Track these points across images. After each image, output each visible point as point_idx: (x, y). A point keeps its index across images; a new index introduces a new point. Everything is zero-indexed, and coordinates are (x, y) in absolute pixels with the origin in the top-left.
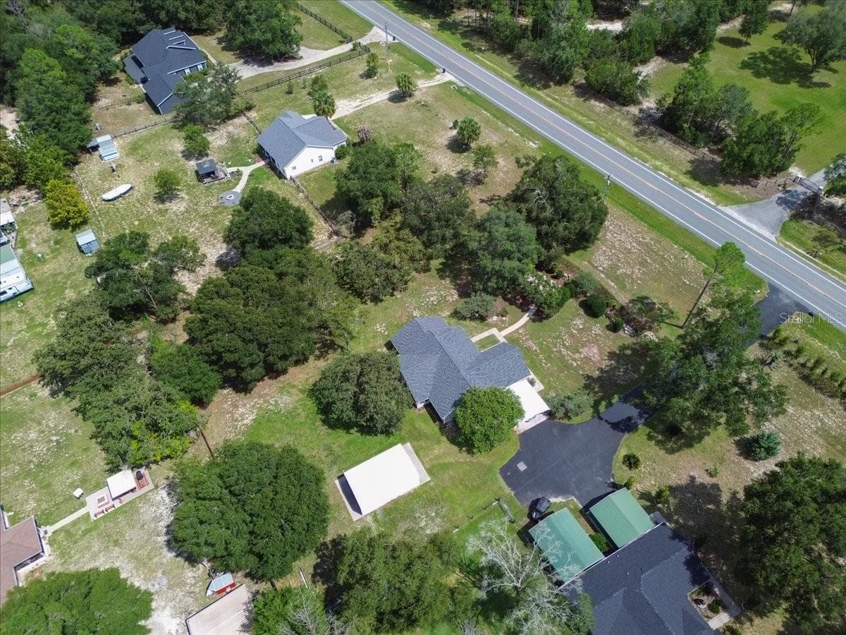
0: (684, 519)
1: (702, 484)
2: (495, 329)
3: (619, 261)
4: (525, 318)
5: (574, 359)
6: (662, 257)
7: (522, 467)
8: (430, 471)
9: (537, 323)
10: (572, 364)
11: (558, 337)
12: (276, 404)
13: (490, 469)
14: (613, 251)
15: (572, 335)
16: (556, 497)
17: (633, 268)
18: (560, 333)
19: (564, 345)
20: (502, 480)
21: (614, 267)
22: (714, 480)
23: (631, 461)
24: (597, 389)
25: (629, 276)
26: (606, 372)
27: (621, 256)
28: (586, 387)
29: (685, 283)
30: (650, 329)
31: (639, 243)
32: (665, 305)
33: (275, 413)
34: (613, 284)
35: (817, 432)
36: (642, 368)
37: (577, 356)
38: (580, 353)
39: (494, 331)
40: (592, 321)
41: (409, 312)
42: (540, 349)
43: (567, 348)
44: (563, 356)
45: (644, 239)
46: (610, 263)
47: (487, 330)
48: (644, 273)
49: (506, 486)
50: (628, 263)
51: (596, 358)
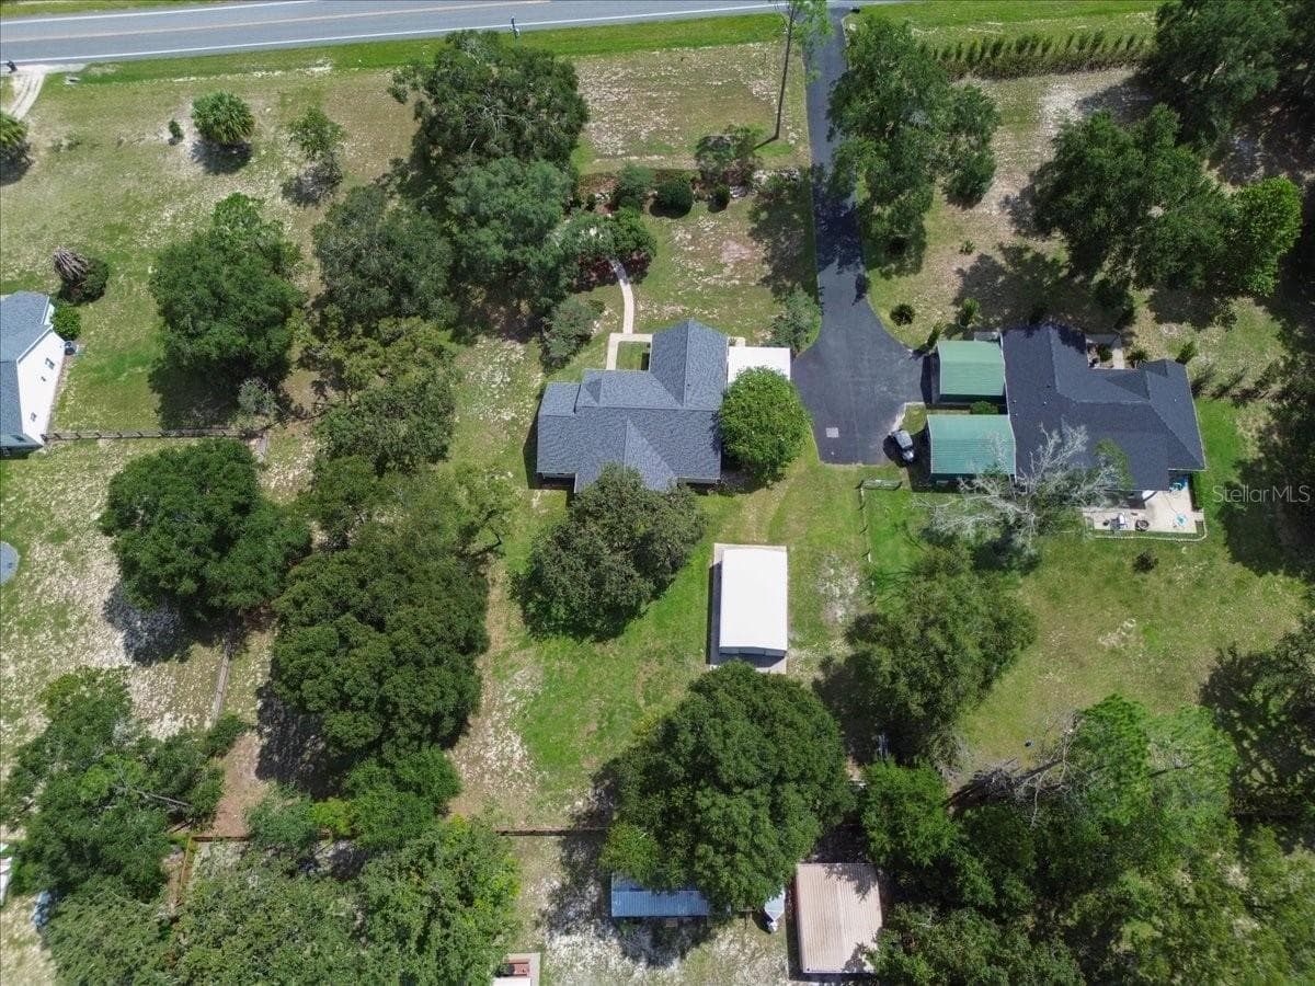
0: (999, 314)
1: (971, 268)
2: (612, 335)
3: (626, 124)
4: (627, 290)
5: (727, 278)
6: (660, 77)
7: (833, 433)
8: (774, 541)
9: (645, 281)
10: (734, 285)
11: (684, 273)
12: (520, 695)
13: (813, 470)
14: (606, 119)
15: (694, 255)
16: (894, 421)
17: (649, 119)
18: (679, 265)
19: (700, 274)
20: (836, 466)
21: (631, 137)
22: (975, 254)
23: (903, 315)
24: (789, 284)
25: (659, 131)
26: (773, 257)
27: (620, 116)
28: (777, 291)
29: (718, 86)
30: (753, 168)
31: (619, 83)
32: (729, 129)
33: (535, 704)
34: (656, 157)
36: (796, 216)
37: (727, 271)
38: (726, 265)
39: (615, 338)
40: (689, 218)
41: (496, 423)
42: (686, 304)
43: (707, 274)
44: (715, 286)
45: (616, 74)
46: (621, 136)
47: (607, 345)
48: (669, 114)
49: (847, 467)
50: (638, 118)
51: (746, 253)
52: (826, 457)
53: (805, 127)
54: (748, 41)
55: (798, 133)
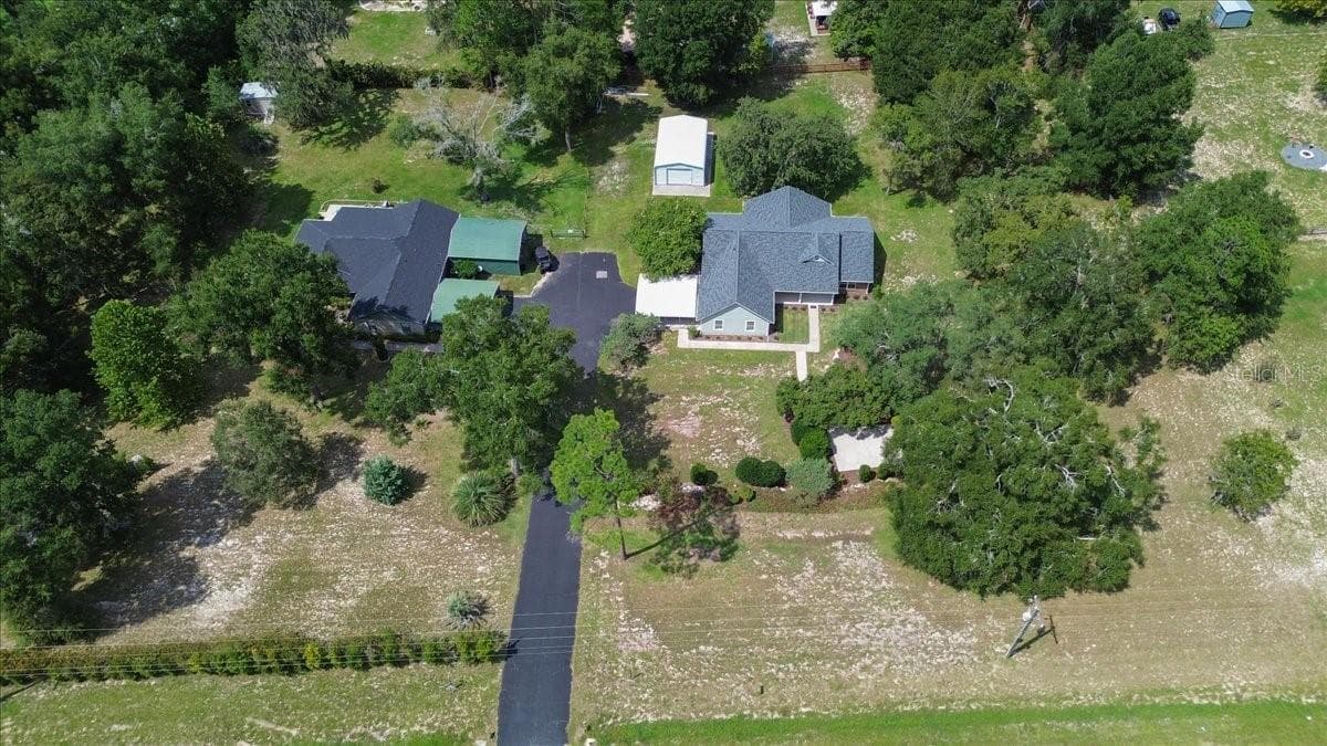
3: (837, 586)
5: (694, 403)
6: (796, 661)
7: (602, 274)
10: (687, 396)
13: (624, 248)
14: (868, 594)
15: (732, 422)
18: (750, 413)
19: (726, 405)
21: (826, 566)
25: (788, 573)
26: (644, 422)
27: (847, 597)
28: (643, 389)
29: (706, 643)
30: (662, 513)
31: (856, 652)
34: (789, 535)
35: (335, 574)
37: (696, 408)
38: (696, 414)
39: (814, 346)
42: (741, 379)
43: (717, 406)
44: (708, 394)
45: (865, 668)
46: (842, 567)
47: (821, 341)
48: (776, 599)
49: (593, 250)
50: (821, 595)
51: (673, 425)
52: (612, 258)
53: (585, 573)
54: (656, 725)
55: (596, 566)
